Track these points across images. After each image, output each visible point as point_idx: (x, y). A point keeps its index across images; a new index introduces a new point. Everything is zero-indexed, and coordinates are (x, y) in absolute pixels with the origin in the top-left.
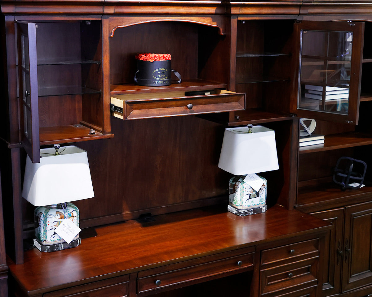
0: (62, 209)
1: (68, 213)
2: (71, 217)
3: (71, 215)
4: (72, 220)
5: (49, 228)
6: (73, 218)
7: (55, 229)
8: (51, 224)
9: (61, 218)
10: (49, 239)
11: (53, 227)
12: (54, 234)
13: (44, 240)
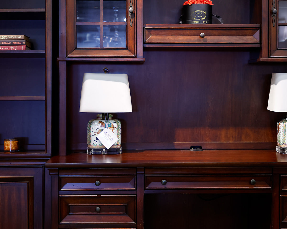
0: (105, 120)
1: (109, 123)
2: (112, 127)
3: (112, 125)
4: (112, 130)
5: (92, 133)
6: (113, 128)
7: (97, 135)
8: (94, 131)
9: (102, 126)
10: (92, 143)
11: (96, 133)
12: (96, 140)
13: (89, 144)
